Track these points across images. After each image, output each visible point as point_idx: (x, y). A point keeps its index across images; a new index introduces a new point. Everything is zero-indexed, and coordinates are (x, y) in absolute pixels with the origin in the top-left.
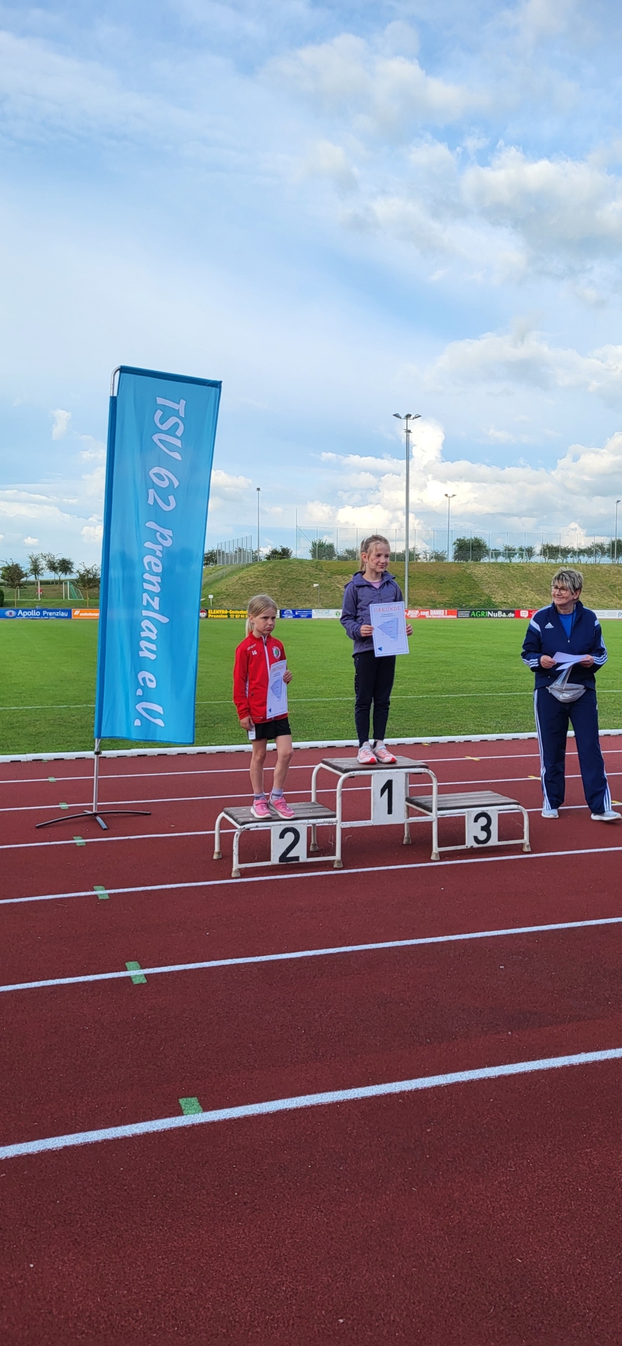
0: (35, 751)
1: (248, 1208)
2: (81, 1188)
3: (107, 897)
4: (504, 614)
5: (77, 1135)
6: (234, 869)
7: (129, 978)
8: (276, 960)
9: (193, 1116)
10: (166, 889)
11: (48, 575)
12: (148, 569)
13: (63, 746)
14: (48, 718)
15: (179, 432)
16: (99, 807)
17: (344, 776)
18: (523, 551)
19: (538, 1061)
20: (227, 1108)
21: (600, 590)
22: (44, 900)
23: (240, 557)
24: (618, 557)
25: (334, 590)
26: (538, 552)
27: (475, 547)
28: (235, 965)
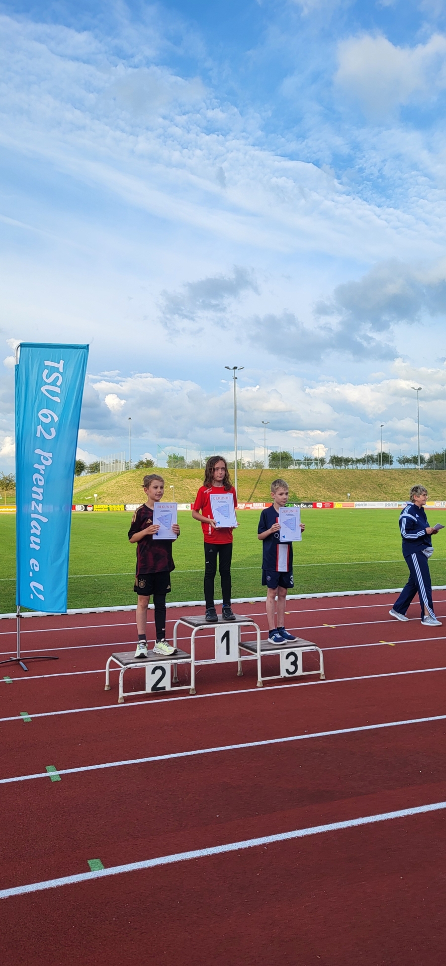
1: (138, 932)
2: (23, 923)
3: (30, 720)
4: (306, 505)
5: (17, 888)
6: (120, 696)
7: (49, 777)
8: (151, 761)
9: (98, 872)
10: (72, 713)
16: (21, 655)
17: (196, 629)
18: (317, 460)
20: (120, 865)
21: (372, 488)
23: (117, 467)
24: (383, 464)
25: (185, 489)
26: (328, 461)
27: (284, 458)
28: (122, 765)
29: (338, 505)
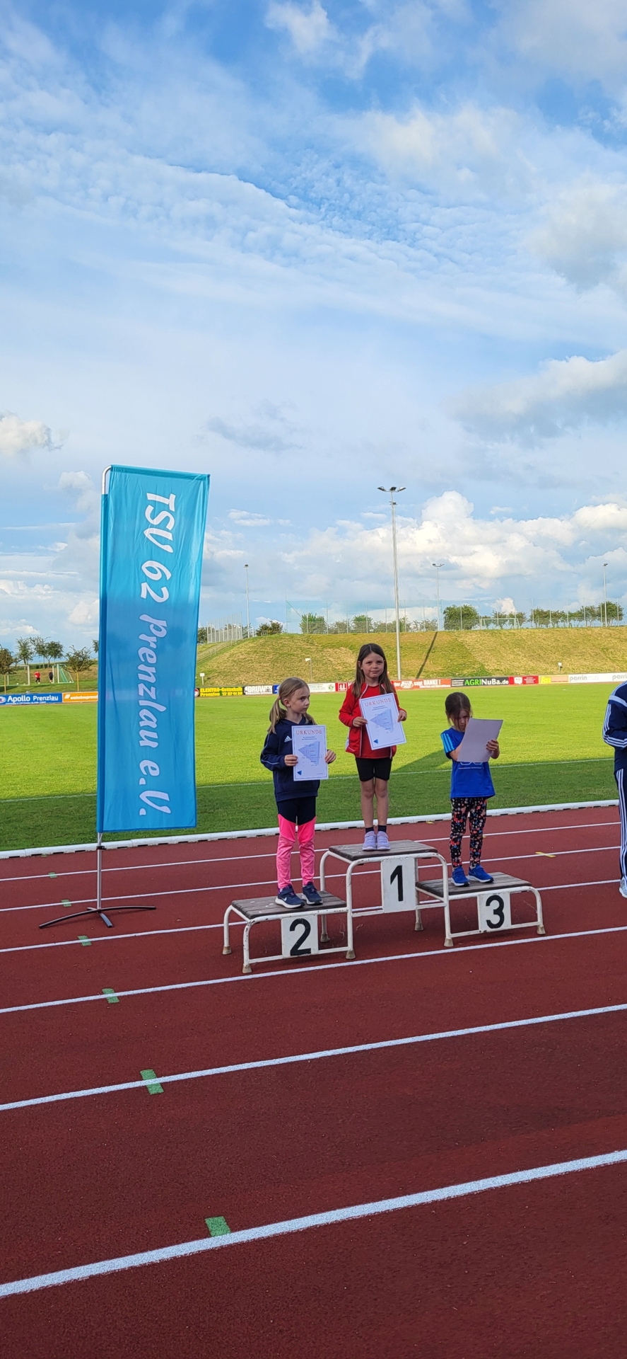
0: (34, 846)
1: (285, 1336)
2: (111, 1321)
3: (117, 1000)
4: (499, 681)
5: (102, 1263)
6: (245, 964)
7: (145, 1088)
8: (295, 1062)
9: (222, 1238)
10: (177, 989)
11: (38, 660)
12: (143, 660)
13: (62, 839)
14: (46, 810)
15: (170, 526)
16: (103, 903)
17: (353, 863)
18: (513, 617)
19: (571, 1162)
20: (255, 1227)
21: (593, 654)
22: (52, 1006)
23: (230, 634)
24: (609, 619)
25: (326, 663)
26: (529, 618)
27: (465, 614)
28: (252, 1068)
29: (544, 680)
